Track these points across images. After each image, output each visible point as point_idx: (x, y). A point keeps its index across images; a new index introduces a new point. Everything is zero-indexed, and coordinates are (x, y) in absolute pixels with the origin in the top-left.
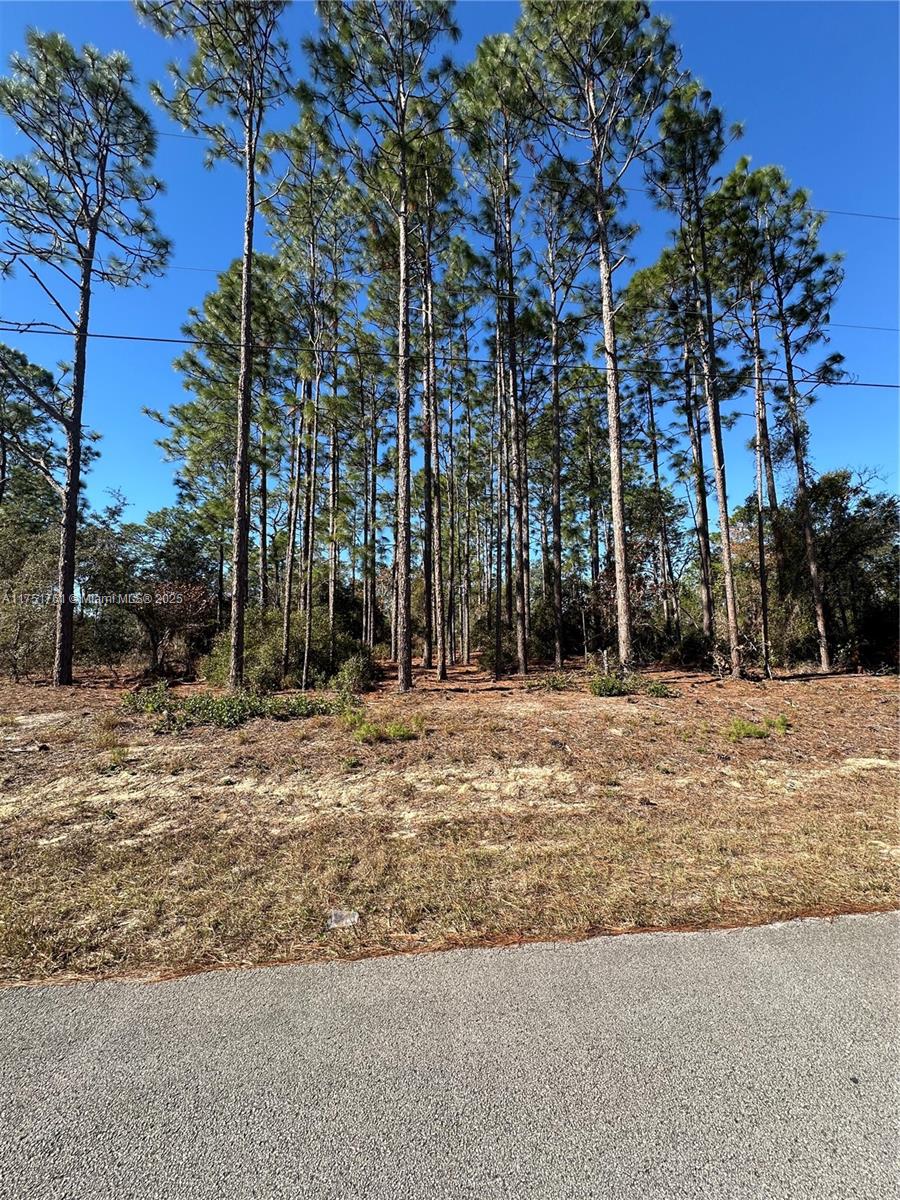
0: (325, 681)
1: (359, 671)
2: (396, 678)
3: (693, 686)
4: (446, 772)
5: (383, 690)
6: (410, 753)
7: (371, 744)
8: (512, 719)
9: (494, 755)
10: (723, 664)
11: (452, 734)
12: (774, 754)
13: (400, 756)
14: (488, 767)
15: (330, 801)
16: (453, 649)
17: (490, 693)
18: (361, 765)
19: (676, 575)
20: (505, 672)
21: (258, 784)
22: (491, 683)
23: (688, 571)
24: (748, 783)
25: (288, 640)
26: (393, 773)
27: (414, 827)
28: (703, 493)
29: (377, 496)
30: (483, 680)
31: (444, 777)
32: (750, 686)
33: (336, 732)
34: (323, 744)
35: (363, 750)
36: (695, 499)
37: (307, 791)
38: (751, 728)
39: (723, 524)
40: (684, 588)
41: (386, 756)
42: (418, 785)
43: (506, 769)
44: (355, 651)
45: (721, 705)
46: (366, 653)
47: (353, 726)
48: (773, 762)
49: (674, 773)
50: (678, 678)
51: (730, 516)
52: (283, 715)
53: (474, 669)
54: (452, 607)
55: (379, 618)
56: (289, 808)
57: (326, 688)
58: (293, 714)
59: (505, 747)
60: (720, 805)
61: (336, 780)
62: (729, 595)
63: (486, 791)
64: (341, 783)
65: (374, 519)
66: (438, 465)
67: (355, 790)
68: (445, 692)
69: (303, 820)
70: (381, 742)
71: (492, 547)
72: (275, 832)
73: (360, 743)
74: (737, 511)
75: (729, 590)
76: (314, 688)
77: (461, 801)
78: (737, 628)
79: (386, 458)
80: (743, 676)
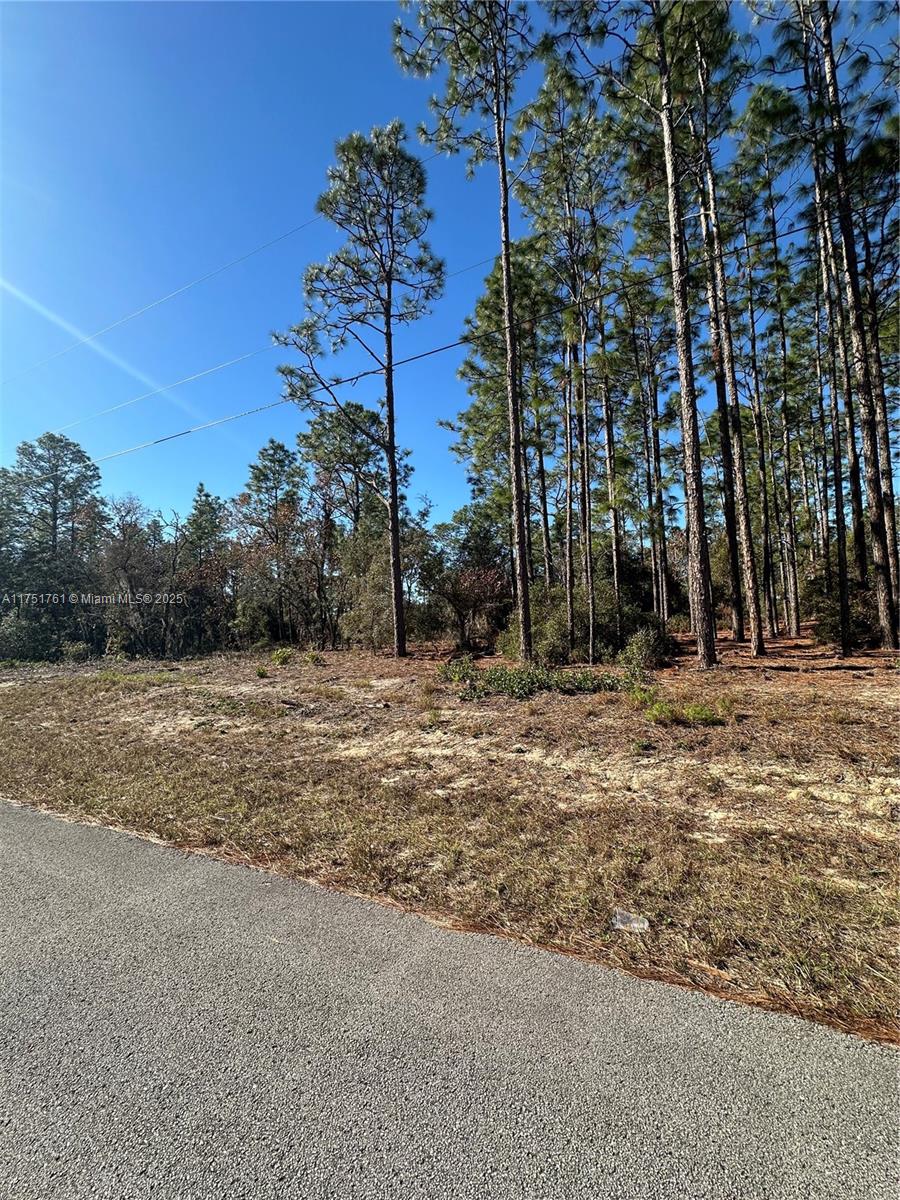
0: (613, 656)
1: (649, 645)
2: (696, 653)
4: (767, 770)
5: (679, 666)
6: (715, 741)
7: (665, 726)
8: (872, 709)
9: (843, 755)
11: (774, 723)
13: (704, 743)
14: (835, 770)
15: (619, 784)
16: (775, 617)
17: (834, 673)
18: (655, 748)
20: (859, 646)
21: (547, 755)
22: (835, 660)
25: (572, 615)
26: (694, 761)
27: (723, 831)
29: (661, 452)
30: (823, 656)
31: (764, 775)
33: (624, 710)
34: (611, 722)
35: (656, 732)
37: (594, 769)
41: (685, 741)
42: (728, 781)
43: (865, 777)
44: (644, 623)
46: (659, 625)
47: (644, 704)
52: (569, 689)
53: (808, 642)
54: (770, 570)
55: (675, 589)
56: (577, 784)
57: (614, 663)
58: (579, 689)
59: (864, 747)
61: (626, 762)
63: (832, 802)
64: (631, 765)
65: (659, 478)
67: (648, 775)
68: (764, 671)
69: (590, 798)
70: (678, 724)
71: (826, 486)
72: (562, 806)
73: (653, 724)
76: (602, 663)
77: (790, 808)
79: (668, 405)
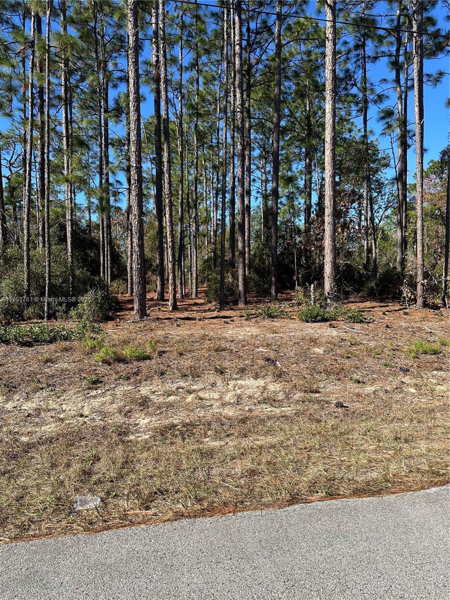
0: (66, 312)
1: (97, 303)
2: (132, 309)
3: (384, 314)
4: (176, 385)
5: (120, 319)
6: (145, 371)
7: (110, 364)
8: (232, 341)
9: (217, 370)
10: (409, 295)
11: (181, 354)
12: (444, 366)
13: (136, 374)
14: (212, 380)
15: (74, 413)
16: (184, 284)
17: (215, 320)
18: (101, 382)
19: (377, 221)
20: (228, 304)
22: (216, 312)
23: (387, 217)
24: (421, 389)
25: (29, 275)
26: (130, 387)
27: (149, 430)
28: (405, 146)
29: (110, 141)
30: (209, 310)
31: (174, 389)
32: (430, 313)
33: (77, 355)
34: (66, 366)
35: (103, 369)
36: (398, 152)
37: (52, 405)
38: (427, 346)
39: (419, 174)
40: (383, 232)
41: (124, 374)
42: (152, 397)
43: (226, 381)
44: (93, 285)
45: (406, 329)
46: (104, 287)
47: (93, 349)
48: (442, 373)
49: (364, 383)
50: (373, 308)
51: (425, 169)
52: (27, 342)
53: (202, 301)
54: (182, 247)
55: (116, 258)
57: (67, 318)
58: (36, 341)
59: (227, 364)
60: (399, 406)
61: (79, 395)
62: (419, 237)
63: (210, 400)
64: (83, 398)
65: (108, 162)
66: (167, 110)
67: (96, 403)
68: (176, 321)
70: (119, 362)
72: (24, 439)
73: (100, 363)
74: (431, 164)
75: (419, 232)
76: (56, 318)
77: (189, 409)
78: (423, 265)
79: (117, 102)
80: (425, 305)
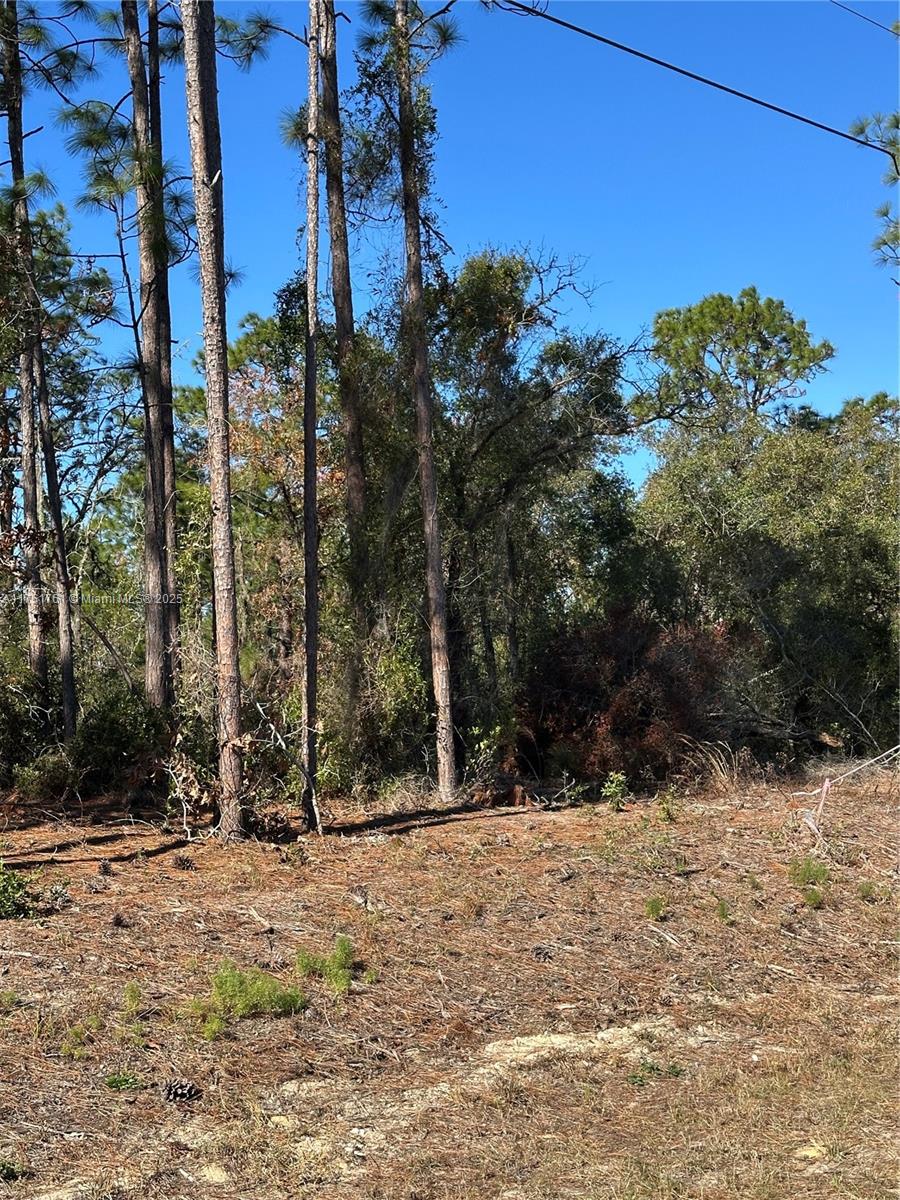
3: (106, 871)
10: (194, 793)
12: (319, 1060)
24: (245, 1163)
28: (162, 252)
38: (263, 987)
39: (212, 359)
45: (186, 924)
48: (314, 1084)
50: (62, 848)
62: (221, 582)
75: (220, 563)
78: (238, 681)
80: (250, 827)
